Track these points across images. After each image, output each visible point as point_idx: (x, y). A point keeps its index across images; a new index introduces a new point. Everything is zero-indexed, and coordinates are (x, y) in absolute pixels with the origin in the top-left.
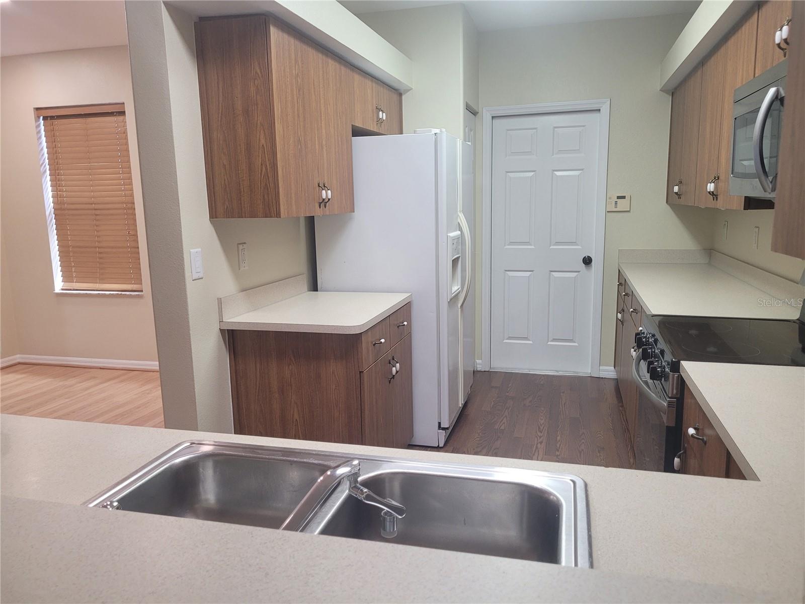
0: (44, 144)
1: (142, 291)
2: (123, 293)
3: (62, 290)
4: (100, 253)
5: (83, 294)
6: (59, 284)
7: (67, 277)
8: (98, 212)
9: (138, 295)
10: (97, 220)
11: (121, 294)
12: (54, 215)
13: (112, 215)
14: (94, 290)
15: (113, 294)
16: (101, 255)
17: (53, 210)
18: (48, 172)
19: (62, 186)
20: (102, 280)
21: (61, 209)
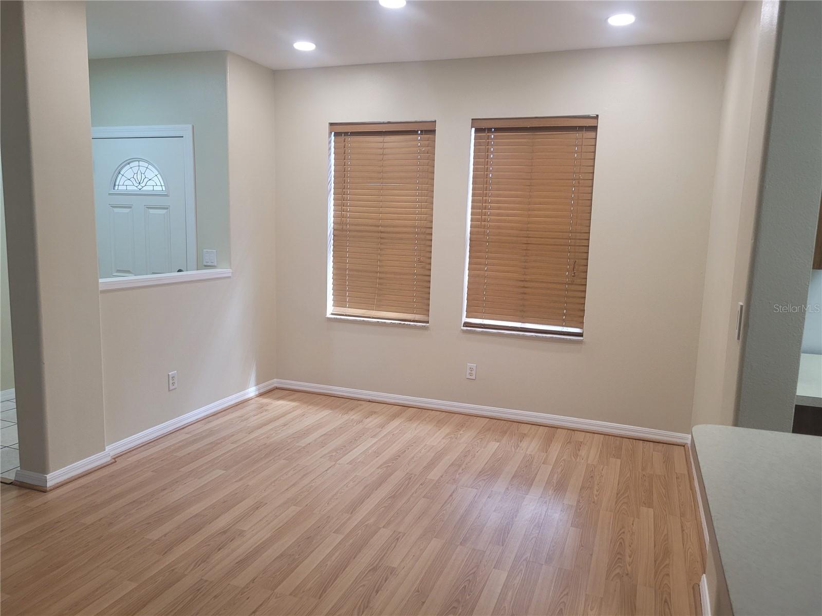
0: (333, 161)
1: (428, 322)
2: (406, 323)
3: (332, 314)
4: (380, 278)
5: (360, 321)
6: (330, 309)
7: (338, 302)
8: (383, 235)
9: (425, 326)
10: (381, 244)
11: (404, 324)
12: (333, 236)
13: (401, 239)
14: (373, 318)
15: (395, 323)
16: (382, 281)
17: (332, 230)
18: (333, 190)
19: (347, 206)
20: (379, 308)
21: (342, 230)
